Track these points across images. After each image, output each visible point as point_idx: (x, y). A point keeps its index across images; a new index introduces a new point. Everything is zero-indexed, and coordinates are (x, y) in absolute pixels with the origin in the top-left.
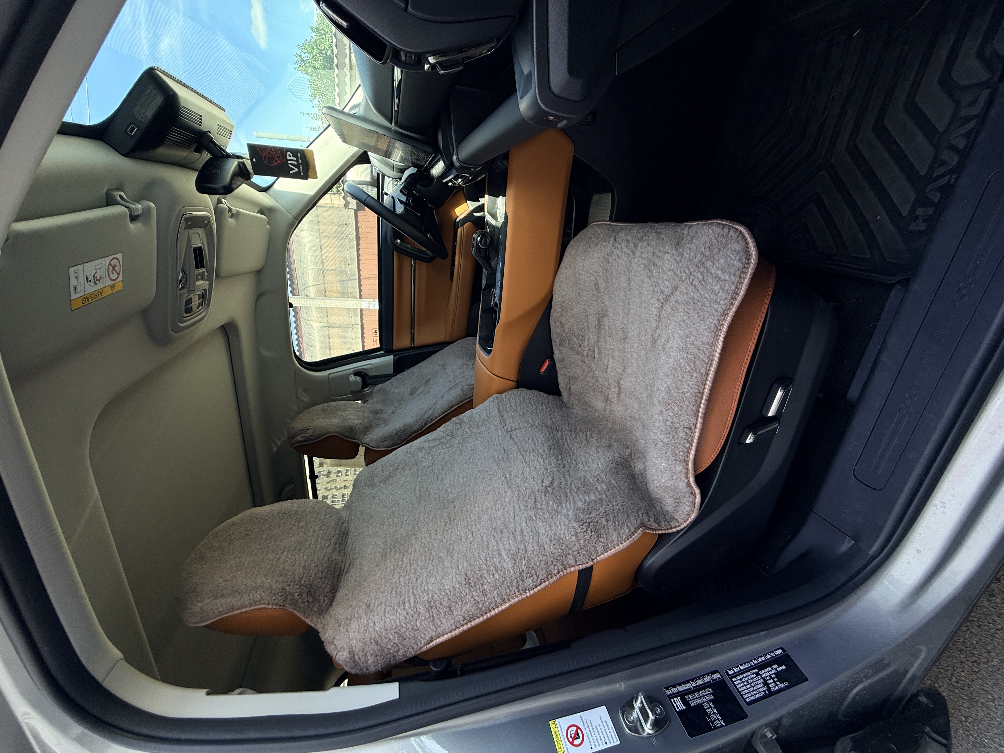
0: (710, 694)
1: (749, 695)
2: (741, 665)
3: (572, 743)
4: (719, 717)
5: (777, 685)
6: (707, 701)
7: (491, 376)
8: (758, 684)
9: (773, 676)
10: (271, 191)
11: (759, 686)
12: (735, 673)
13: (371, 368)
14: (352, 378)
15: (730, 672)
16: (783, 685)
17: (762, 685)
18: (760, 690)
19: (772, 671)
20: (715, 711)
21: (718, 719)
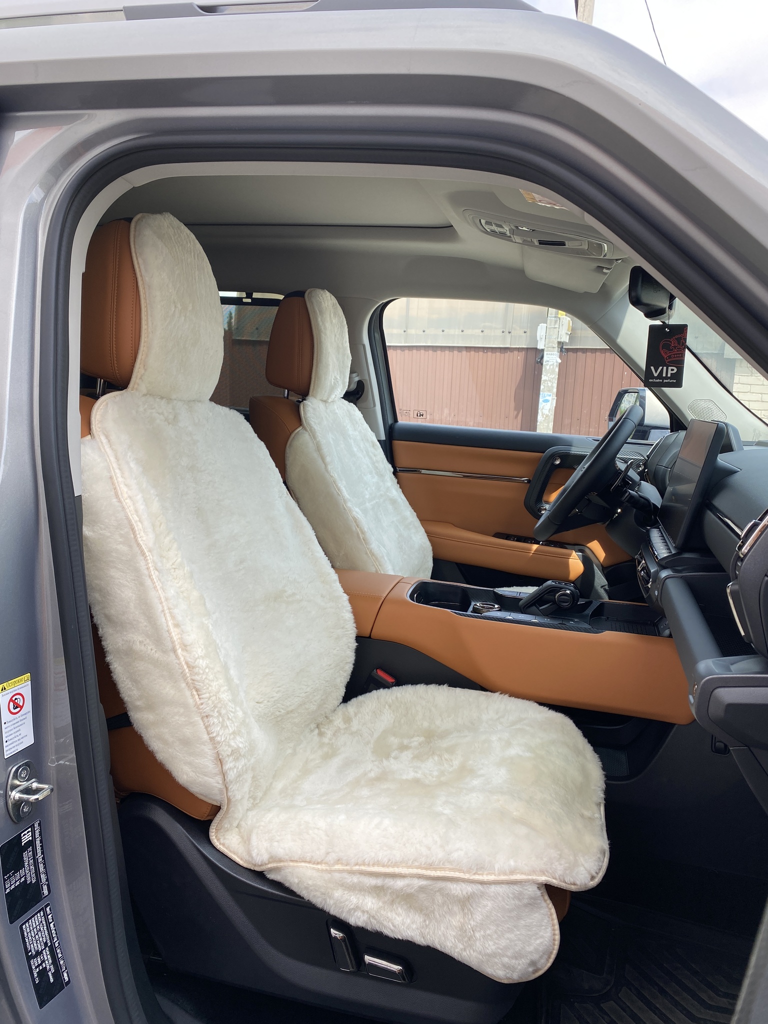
0: (31, 880)
1: (28, 931)
2: (54, 924)
3: (11, 700)
4: (13, 887)
5: (36, 968)
6: (25, 875)
7: (380, 599)
8: (37, 943)
9: (44, 966)
11: (35, 945)
12: (48, 916)
14: (355, 378)
15: (48, 909)
16: (36, 975)
17: (36, 948)
18: (32, 945)
19: (48, 964)
20: (18, 883)
21: (11, 885)
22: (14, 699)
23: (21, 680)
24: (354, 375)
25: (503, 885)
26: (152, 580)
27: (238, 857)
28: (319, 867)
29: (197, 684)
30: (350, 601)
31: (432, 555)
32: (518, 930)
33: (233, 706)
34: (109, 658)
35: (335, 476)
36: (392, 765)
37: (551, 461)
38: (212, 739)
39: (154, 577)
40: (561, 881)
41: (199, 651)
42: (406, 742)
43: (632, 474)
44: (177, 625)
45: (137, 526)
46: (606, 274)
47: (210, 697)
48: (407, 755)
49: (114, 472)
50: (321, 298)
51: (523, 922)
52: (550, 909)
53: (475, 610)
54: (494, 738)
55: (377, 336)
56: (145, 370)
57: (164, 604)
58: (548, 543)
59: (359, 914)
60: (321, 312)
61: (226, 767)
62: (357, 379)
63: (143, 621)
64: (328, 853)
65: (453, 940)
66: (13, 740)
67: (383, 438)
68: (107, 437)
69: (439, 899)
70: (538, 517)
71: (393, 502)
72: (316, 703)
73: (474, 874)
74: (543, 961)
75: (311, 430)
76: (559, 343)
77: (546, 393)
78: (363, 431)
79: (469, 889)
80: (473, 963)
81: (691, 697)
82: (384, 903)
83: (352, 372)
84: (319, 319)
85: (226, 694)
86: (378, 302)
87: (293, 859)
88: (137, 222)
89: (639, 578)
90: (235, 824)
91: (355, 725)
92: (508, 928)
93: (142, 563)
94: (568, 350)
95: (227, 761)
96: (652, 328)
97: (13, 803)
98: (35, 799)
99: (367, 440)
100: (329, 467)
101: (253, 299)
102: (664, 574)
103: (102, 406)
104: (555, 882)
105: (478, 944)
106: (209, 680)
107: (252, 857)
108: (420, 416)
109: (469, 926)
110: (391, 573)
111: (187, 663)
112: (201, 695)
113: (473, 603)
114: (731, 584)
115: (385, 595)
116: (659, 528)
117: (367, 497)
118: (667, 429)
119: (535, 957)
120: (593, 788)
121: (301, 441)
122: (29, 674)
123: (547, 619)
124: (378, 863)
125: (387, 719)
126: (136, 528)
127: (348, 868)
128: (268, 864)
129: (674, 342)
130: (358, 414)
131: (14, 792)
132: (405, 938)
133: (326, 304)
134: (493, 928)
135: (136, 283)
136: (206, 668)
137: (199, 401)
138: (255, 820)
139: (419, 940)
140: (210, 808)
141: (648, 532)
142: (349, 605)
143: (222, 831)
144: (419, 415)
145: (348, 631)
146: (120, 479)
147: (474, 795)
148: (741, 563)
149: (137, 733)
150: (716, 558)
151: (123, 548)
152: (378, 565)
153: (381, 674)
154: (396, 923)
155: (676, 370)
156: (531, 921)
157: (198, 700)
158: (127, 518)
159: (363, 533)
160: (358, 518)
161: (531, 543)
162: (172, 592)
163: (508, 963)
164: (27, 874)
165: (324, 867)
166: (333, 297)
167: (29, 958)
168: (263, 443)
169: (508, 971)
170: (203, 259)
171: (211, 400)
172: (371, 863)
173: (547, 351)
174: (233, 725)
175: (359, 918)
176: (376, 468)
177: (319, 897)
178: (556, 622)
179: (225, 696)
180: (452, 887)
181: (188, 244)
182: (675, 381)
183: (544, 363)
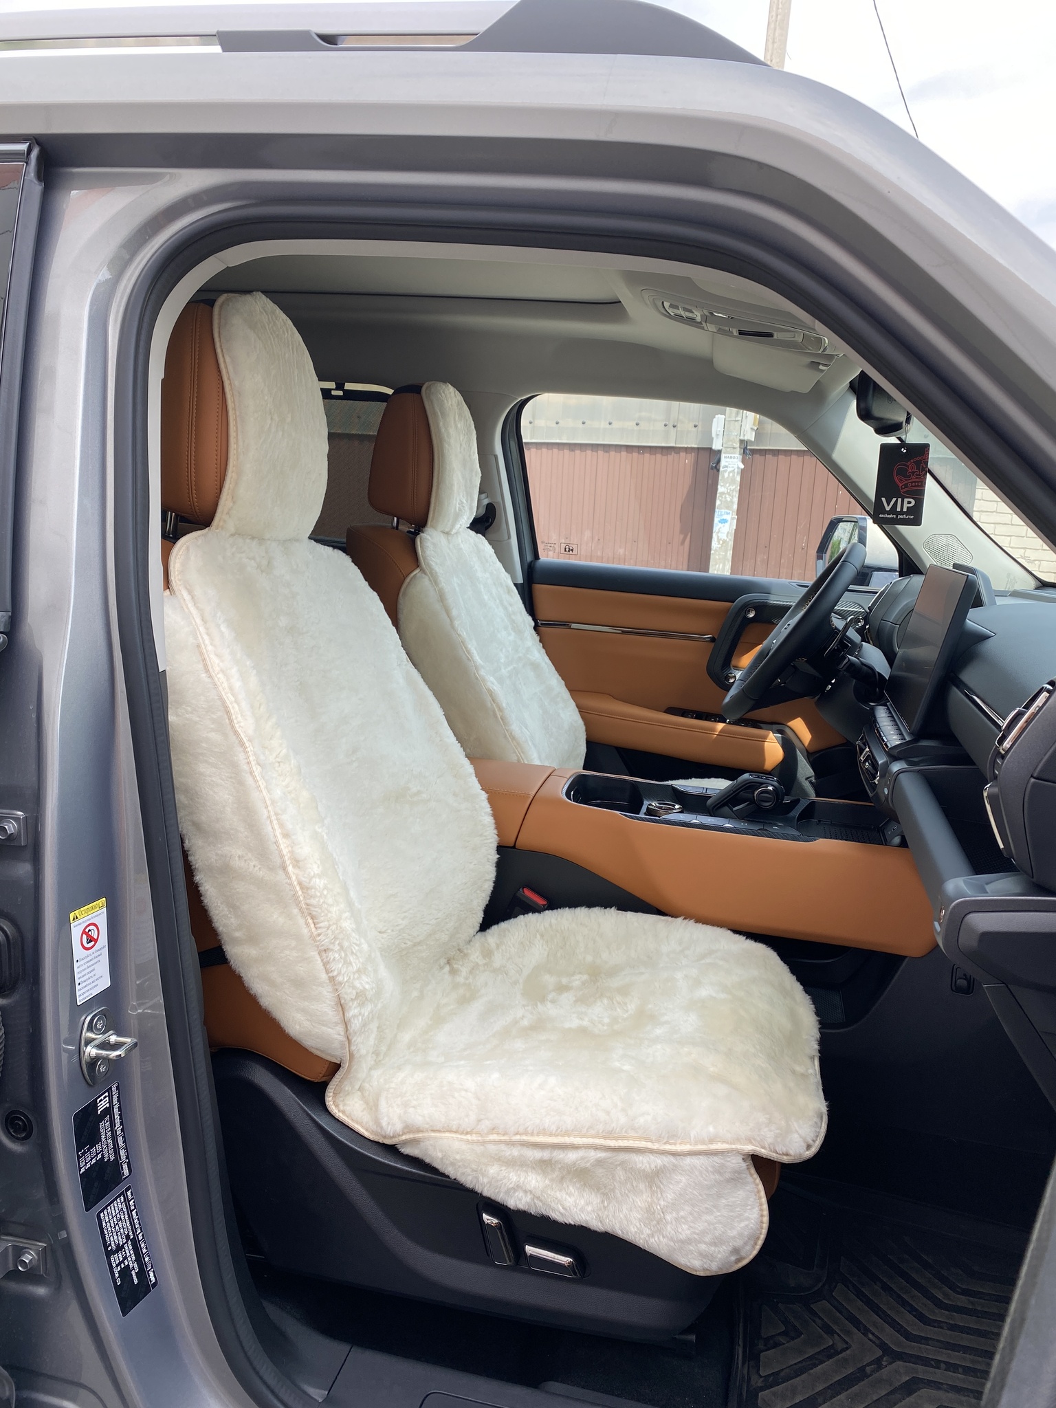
0: (109, 1157)
1: (107, 1220)
2: (136, 1212)
3: (84, 932)
4: (88, 1165)
5: (117, 1266)
6: (102, 1151)
7: (526, 799)
8: (117, 1235)
9: (126, 1264)
11: (115, 1237)
12: (129, 1202)
14: (484, 500)
15: (129, 1193)
16: (117, 1275)
17: (117, 1241)
18: (112, 1238)
19: (131, 1262)
20: (94, 1161)
21: (86, 1163)
22: (87, 930)
23: (95, 907)
24: (483, 496)
25: (700, 1157)
26: (254, 777)
27: (362, 1127)
28: (469, 1137)
29: (313, 909)
30: (490, 801)
31: (585, 737)
32: (719, 1211)
33: (357, 937)
34: (198, 878)
35: (464, 634)
36: (550, 1010)
37: (743, 613)
38: (332, 979)
39: (256, 773)
40: (771, 1151)
41: (314, 868)
42: (564, 981)
43: (852, 634)
44: (286, 835)
45: (233, 707)
46: (822, 371)
47: (330, 926)
48: (567, 998)
49: (202, 638)
50: (443, 394)
51: (724, 1201)
52: (757, 1185)
53: (650, 812)
54: (679, 975)
55: (513, 445)
56: (234, 503)
57: (270, 808)
58: (737, 723)
59: (520, 1195)
60: (443, 414)
61: (349, 1014)
62: (486, 502)
63: (243, 830)
64: (479, 1121)
65: (638, 1224)
66: (87, 983)
67: (520, 580)
68: (190, 592)
69: (620, 1174)
70: (727, 688)
71: (535, 666)
72: (447, 933)
73: (665, 1143)
74: (748, 1248)
75: (431, 573)
76: (742, 441)
77: (723, 511)
78: (495, 572)
79: (658, 1161)
80: (663, 1252)
81: (936, 924)
82: (552, 1180)
83: (481, 492)
84: (441, 424)
85: (349, 922)
86: (516, 399)
87: (435, 1128)
88: (221, 307)
89: (863, 773)
90: (357, 1087)
91: (498, 960)
92: (707, 1208)
93: (241, 756)
94: (753, 452)
95: (350, 1007)
96: (885, 449)
97: (89, 1060)
98: (117, 1056)
99: (501, 584)
100: (456, 623)
101: (346, 392)
102: (896, 767)
103: (182, 551)
104: (764, 1152)
105: (669, 1228)
106: (328, 905)
107: (382, 1128)
108: (569, 551)
109: (659, 1207)
110: (537, 762)
111: (300, 883)
112: (318, 923)
113: (646, 803)
114: (988, 786)
115: (534, 793)
116: (887, 706)
117: (502, 661)
118: (895, 571)
119: (739, 1243)
120: (805, 1037)
121: (419, 588)
122: (104, 899)
123: (744, 823)
124: (544, 1132)
125: (538, 953)
126: (232, 712)
127: (505, 1138)
128: (402, 1135)
129: (911, 466)
130: (488, 549)
131: (89, 1048)
132: (577, 1223)
133: (450, 403)
134: (688, 1208)
135: (221, 388)
136: (324, 889)
137: (297, 540)
138: (382, 1080)
139: (596, 1224)
140: (326, 1066)
141: (873, 710)
142: (489, 806)
143: (341, 1095)
144: (567, 550)
145: (487, 839)
146: (210, 648)
147: (659, 1046)
148: (1001, 760)
149: (234, 972)
150: (961, 746)
151: (214, 736)
152: (520, 752)
153: (528, 893)
154: (567, 1204)
155: (913, 502)
156: (734, 1199)
157: (314, 930)
158: (221, 698)
159: (501, 710)
160: (494, 690)
161: (715, 721)
162: (278, 793)
163: (705, 1251)
164: (104, 1149)
165: (474, 1137)
166: (457, 392)
167: (109, 1254)
168: (375, 593)
169: (705, 1261)
170: (304, 354)
171: (310, 538)
172: (535, 1132)
173: (725, 453)
174: (357, 961)
175: (520, 1200)
176: (513, 622)
177: (469, 1175)
178: (755, 827)
179: (348, 925)
180: (637, 1160)
181: (285, 334)
182: (912, 517)
183: (721, 469)
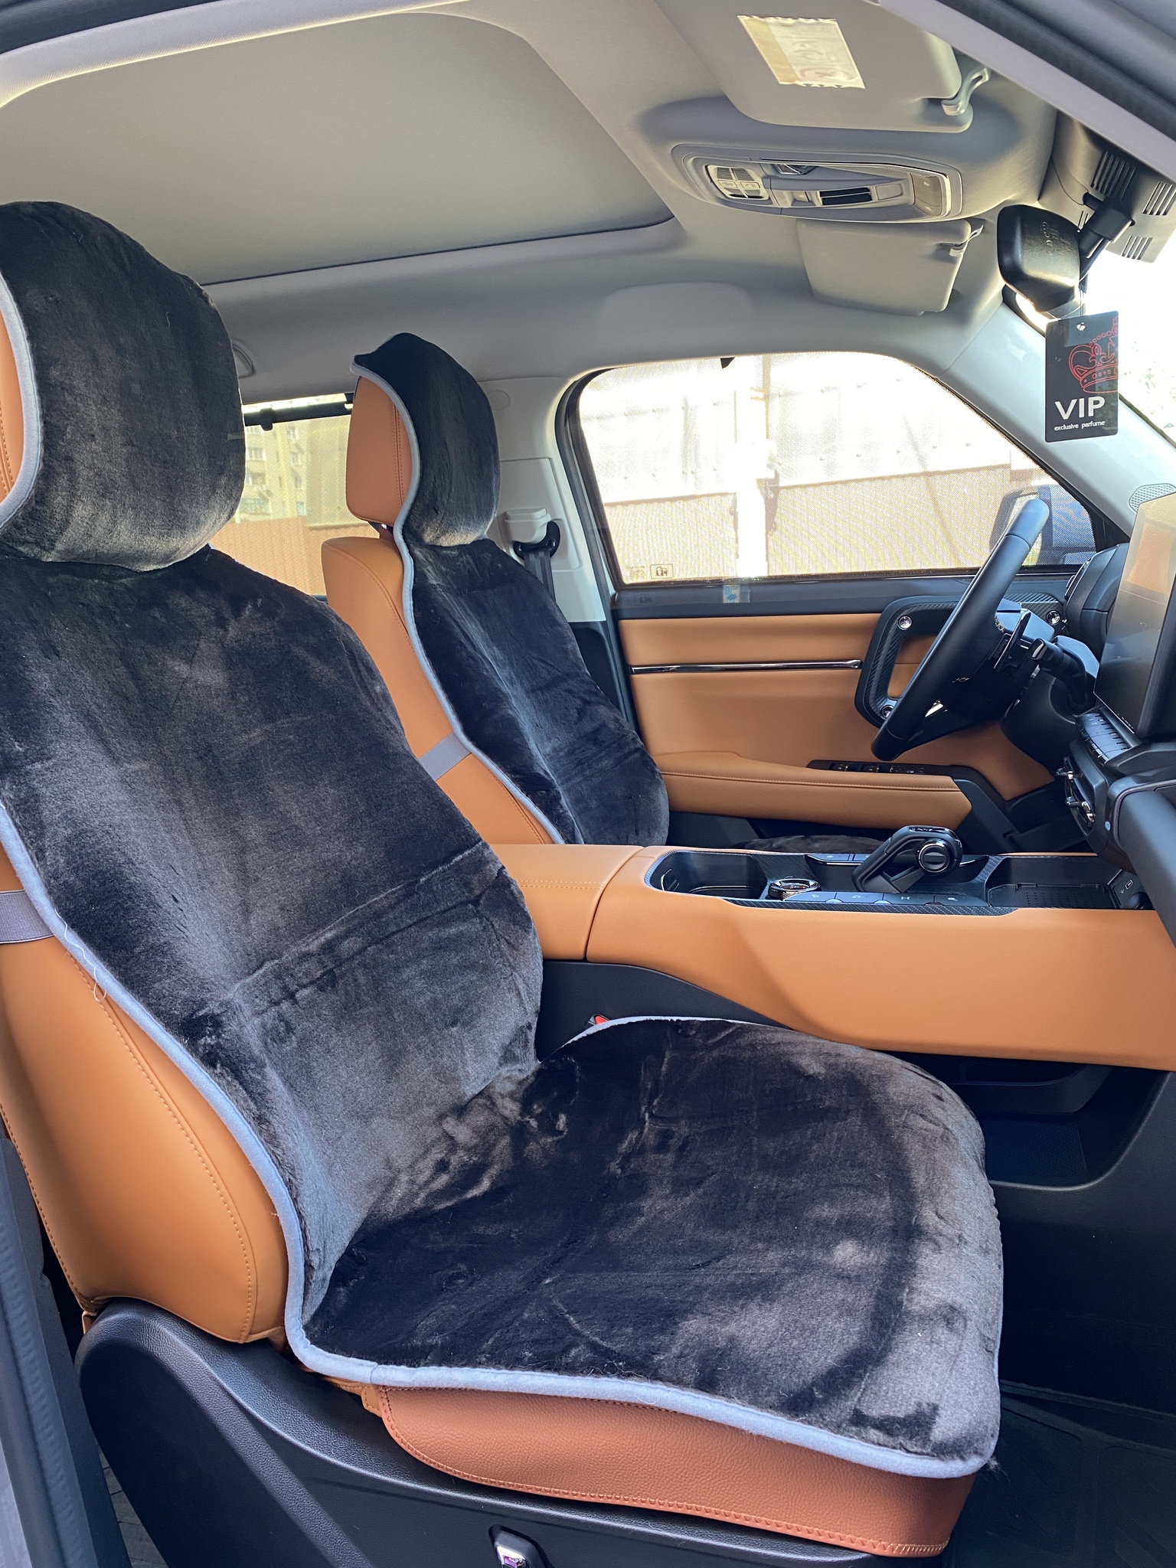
7: (596, 889)
10: (1007, 314)
13: (568, 566)
14: (542, 519)
24: (539, 514)
37: (894, 625)
46: (955, 259)
53: (773, 894)
55: (574, 446)
62: (545, 520)
70: (880, 723)
86: (568, 381)
96: (1052, 332)
102: (1118, 788)
113: (769, 882)
115: (606, 883)
116: (1101, 712)
118: (1090, 546)
123: (907, 897)
129: (1097, 349)
141: (1078, 720)
144: (660, 573)
155: (1102, 401)
178: (923, 901)
182: (1103, 424)
